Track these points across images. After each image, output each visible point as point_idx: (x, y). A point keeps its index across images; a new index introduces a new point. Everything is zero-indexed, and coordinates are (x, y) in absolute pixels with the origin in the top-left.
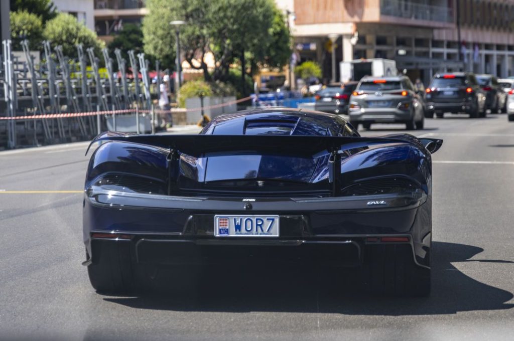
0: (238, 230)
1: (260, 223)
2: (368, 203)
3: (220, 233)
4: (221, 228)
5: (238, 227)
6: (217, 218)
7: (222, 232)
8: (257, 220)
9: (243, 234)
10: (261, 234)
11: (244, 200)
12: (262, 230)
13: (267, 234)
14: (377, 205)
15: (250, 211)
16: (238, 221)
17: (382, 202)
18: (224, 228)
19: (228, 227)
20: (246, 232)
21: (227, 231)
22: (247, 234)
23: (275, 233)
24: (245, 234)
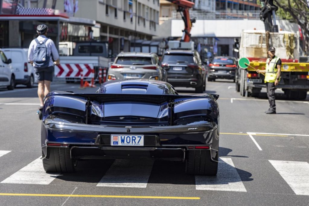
0: (123, 143)
1: (134, 138)
2: (189, 129)
3: (114, 143)
4: (114, 141)
5: (123, 141)
6: (112, 136)
7: (115, 143)
8: (132, 137)
9: (125, 144)
10: (134, 144)
11: (126, 127)
12: (135, 143)
13: (137, 144)
14: (193, 130)
15: (129, 133)
16: (123, 138)
17: (196, 129)
18: (116, 141)
19: (117, 141)
20: (127, 143)
21: (117, 143)
22: (127, 144)
23: (142, 143)
24: (126, 144)
